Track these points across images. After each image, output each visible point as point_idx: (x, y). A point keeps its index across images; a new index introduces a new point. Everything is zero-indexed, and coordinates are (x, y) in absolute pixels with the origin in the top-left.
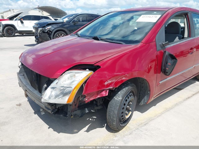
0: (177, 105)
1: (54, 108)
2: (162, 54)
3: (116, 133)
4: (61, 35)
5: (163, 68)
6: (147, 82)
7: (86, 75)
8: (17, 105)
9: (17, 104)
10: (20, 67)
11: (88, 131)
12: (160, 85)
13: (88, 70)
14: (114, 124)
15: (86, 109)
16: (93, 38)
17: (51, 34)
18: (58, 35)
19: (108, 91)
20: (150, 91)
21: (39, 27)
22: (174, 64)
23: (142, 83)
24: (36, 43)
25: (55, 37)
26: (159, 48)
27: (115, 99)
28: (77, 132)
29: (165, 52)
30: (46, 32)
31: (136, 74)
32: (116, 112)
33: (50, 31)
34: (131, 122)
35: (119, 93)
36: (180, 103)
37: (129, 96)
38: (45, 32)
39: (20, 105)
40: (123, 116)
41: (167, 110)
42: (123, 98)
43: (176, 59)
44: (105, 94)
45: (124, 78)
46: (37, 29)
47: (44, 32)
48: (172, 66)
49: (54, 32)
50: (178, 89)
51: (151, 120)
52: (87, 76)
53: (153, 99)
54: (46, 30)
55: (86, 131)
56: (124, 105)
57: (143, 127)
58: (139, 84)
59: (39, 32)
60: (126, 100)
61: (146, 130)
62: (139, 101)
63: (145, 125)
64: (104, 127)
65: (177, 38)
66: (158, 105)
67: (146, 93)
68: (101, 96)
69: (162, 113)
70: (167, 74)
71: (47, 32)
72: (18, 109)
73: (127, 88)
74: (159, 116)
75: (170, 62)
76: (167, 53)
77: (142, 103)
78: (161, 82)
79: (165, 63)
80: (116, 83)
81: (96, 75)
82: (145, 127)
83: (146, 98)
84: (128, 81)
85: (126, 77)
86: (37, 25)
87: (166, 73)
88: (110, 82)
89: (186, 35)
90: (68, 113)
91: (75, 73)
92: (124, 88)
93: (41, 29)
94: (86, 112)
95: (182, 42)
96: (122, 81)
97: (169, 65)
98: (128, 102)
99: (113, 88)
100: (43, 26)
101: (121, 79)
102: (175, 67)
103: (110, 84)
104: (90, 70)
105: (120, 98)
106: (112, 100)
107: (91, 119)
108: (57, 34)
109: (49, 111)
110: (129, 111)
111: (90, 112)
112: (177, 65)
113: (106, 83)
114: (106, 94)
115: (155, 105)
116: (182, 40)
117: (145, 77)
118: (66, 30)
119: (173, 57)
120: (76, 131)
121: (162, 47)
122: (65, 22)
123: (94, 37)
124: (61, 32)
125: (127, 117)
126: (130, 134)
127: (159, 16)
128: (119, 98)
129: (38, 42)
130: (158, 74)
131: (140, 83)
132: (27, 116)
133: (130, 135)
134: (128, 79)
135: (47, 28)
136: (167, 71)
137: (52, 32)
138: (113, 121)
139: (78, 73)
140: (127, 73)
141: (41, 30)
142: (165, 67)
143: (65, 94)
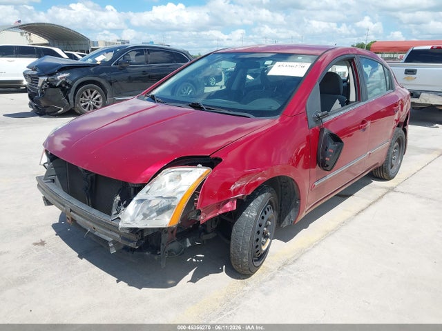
0: (343, 224)
1: (140, 238)
2: (318, 133)
3: (246, 280)
4: (92, 92)
5: (321, 158)
6: (294, 184)
7: (199, 175)
8: (36, 244)
9: (35, 241)
10: (47, 165)
11: (194, 280)
12: (316, 189)
13: (200, 165)
14: (244, 260)
15: (188, 240)
16: (190, 105)
17: (69, 90)
18: (85, 94)
19: (235, 202)
20: (300, 199)
21: (40, 75)
22: (338, 151)
23: (285, 187)
24: (30, 110)
25: (79, 96)
26: (312, 123)
27: (244, 216)
28: (175, 285)
29: (322, 130)
30: (57, 85)
31: (277, 171)
32: (248, 239)
33: (67, 84)
34: (268, 258)
35: (252, 204)
36: (350, 220)
37: (266, 210)
38: (55, 87)
39: (42, 243)
40: (257, 247)
41: (329, 234)
42: (258, 213)
43: (341, 141)
44: (230, 206)
45: (260, 178)
46: (33, 79)
47: (51, 86)
48: (336, 153)
49: (75, 85)
50: (343, 196)
51: (303, 252)
52: (201, 176)
53: (304, 214)
54: (57, 81)
55: (190, 281)
56: (260, 226)
57: (291, 266)
58: (280, 188)
59: (39, 85)
60: (263, 218)
61: (298, 270)
62: (280, 219)
63: (294, 261)
64: (222, 271)
65: (338, 101)
66: (311, 225)
67: (293, 203)
68: (224, 211)
69: (321, 240)
70: (328, 168)
71: (60, 86)
72: (41, 252)
73: (263, 196)
74: (316, 245)
75: (332, 147)
76: (326, 132)
77: (286, 223)
78: (316, 184)
79: (323, 149)
80: (248, 187)
81: (215, 174)
82: (295, 265)
83: (292, 213)
84: (266, 182)
85: (263, 175)
86: (35, 70)
87: (326, 167)
88: (239, 185)
89: (353, 97)
90: (162, 246)
91: (179, 171)
92: (259, 195)
93: (45, 78)
94: (188, 246)
95: (347, 110)
96: (256, 183)
97: (330, 153)
98: (265, 220)
99: (243, 196)
100: (48, 72)
101: (255, 179)
102: (341, 154)
103: (239, 189)
104: (204, 165)
105: (254, 214)
106: (240, 218)
107: (194, 260)
108: (83, 91)
109: (131, 245)
110: (266, 237)
111: (194, 246)
112: (343, 150)
113: (232, 188)
114: (233, 207)
115: (306, 227)
116: (346, 106)
117: (292, 175)
118: (103, 82)
119: (336, 138)
120: (171, 282)
121: (316, 122)
122: (99, 63)
123: (193, 103)
124: (92, 85)
125: (264, 248)
126: (272, 278)
127: (308, 65)
128: (251, 213)
129: (36, 106)
130: (312, 169)
131: (281, 186)
132: (66, 262)
133: (270, 280)
134: (266, 179)
135: (59, 77)
136: (327, 163)
137: (71, 86)
138: (243, 255)
139: (187, 171)
140: (265, 170)
141: (44, 82)
142: (324, 156)
143: (161, 211)
